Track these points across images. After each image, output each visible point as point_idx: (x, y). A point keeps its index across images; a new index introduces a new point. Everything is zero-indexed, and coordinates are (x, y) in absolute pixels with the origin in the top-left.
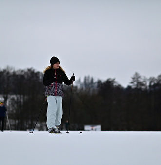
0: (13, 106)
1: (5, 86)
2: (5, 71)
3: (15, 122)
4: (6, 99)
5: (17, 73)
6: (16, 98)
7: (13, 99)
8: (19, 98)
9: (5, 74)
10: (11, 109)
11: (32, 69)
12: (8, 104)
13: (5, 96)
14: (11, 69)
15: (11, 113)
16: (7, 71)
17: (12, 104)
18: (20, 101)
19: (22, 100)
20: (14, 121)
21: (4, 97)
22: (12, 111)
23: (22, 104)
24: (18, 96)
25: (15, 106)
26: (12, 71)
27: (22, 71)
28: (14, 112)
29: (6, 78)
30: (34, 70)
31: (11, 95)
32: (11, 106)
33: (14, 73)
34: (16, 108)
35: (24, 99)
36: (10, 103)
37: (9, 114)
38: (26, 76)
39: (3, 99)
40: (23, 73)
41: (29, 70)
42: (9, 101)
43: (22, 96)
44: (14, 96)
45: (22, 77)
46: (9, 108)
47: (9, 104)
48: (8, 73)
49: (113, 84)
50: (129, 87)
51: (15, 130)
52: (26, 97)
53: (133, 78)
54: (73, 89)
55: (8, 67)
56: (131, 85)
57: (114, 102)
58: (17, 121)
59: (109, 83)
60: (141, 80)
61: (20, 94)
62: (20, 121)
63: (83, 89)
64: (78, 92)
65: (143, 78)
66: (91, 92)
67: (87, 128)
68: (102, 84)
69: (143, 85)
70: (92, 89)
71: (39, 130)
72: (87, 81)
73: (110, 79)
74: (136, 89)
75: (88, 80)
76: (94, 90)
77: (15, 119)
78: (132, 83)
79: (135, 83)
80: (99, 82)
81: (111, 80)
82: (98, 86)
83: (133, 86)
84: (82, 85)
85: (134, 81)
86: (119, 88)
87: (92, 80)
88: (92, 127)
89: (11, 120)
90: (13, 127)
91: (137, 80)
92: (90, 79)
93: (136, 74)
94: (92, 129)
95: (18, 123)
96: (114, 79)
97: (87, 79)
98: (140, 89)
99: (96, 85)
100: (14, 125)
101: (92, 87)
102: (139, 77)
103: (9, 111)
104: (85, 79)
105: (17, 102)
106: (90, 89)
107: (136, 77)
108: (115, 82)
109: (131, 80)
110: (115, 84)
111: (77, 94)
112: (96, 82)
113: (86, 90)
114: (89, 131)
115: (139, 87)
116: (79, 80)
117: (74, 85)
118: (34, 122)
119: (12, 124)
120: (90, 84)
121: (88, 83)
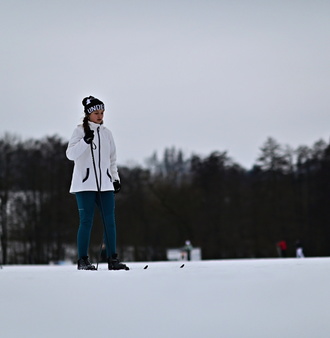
0: (19, 214)
1: (3, 175)
2: (1, 143)
3: (25, 246)
4: (4, 200)
5: (26, 147)
6: (24, 198)
7: (19, 200)
8: (31, 198)
9: (1, 149)
10: (15, 221)
11: (57, 138)
12: (8, 211)
13: (3, 194)
14: (14, 139)
15: (16, 228)
16: (5, 142)
17: (17, 210)
18: (34, 204)
19: (38, 202)
20: (22, 245)
21: (1, 197)
22: (18, 225)
23: (38, 209)
24: (30, 193)
25: (25, 214)
26: (16, 142)
27: (37, 142)
28: (23, 226)
29: (3, 157)
30: (60, 140)
31: (14, 191)
32: (15, 216)
33: (20, 147)
34: (26, 219)
35: (41, 200)
36: (14, 209)
37: (13, 231)
38: (44, 153)
40: (38, 147)
41: (51, 140)
42: (11, 205)
43: (37, 194)
44: (22, 195)
45: (36, 154)
46: (11, 218)
47: (12, 212)
48: (7, 147)
49: (222, 163)
50: (257, 169)
51: (25, 263)
52: (45, 196)
53: (264, 150)
54: (141, 176)
55: (7, 135)
56: (260, 163)
57: (227, 200)
58: (28, 246)
59: (215, 161)
60: (280, 153)
61: (33, 189)
62: (34, 244)
63: (161, 174)
64: (152, 181)
65: (285, 148)
66: (179, 181)
68: (200, 164)
69: (285, 163)
70: (180, 175)
72: (170, 159)
73: (216, 152)
74: (269, 172)
75: (172, 156)
76: (184, 177)
77: (23, 240)
78: (262, 159)
79: (269, 160)
80: (195, 159)
81: (218, 155)
82: (193, 168)
83: (265, 166)
84: (159, 166)
85: (267, 156)
86: (236, 171)
87: (180, 156)
89: (16, 243)
90: (19, 258)
91: (272, 153)
92: (176, 154)
93: (270, 141)
94: (183, 257)
95: (31, 250)
96: (225, 153)
97: (170, 153)
98: (280, 172)
99: (189, 166)
100: (23, 254)
101: (181, 169)
102: (276, 147)
103: (11, 225)
104: (167, 155)
105: (28, 206)
106: (176, 173)
107: (270, 148)
108: (228, 159)
109: (260, 153)
110: (227, 164)
111: (151, 186)
112: (188, 161)
113: (168, 178)
115: (276, 167)
116: (154, 157)
117: (144, 166)
118: (64, 246)
119: (17, 250)
120: (176, 164)
121: (173, 163)
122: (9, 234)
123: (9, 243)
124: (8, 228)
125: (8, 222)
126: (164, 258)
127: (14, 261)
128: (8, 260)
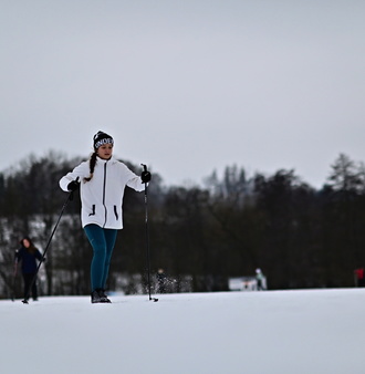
0: (66, 240)
1: (47, 197)
2: (44, 161)
3: (72, 275)
4: (49, 224)
5: (72, 166)
6: (71, 222)
7: (65, 224)
8: (78, 222)
9: (45, 168)
10: (61, 248)
13: (48, 218)
14: (60, 157)
15: (62, 255)
16: (50, 160)
17: (63, 235)
20: (69, 274)
21: (45, 221)
22: (64, 252)
24: (77, 217)
25: (71, 239)
26: (61, 161)
28: (69, 253)
29: (47, 177)
32: (60, 242)
33: (66, 166)
34: (73, 245)
36: (60, 234)
37: (58, 259)
39: (43, 225)
42: (57, 230)
44: (68, 218)
46: (57, 245)
47: (57, 237)
48: (52, 166)
49: (289, 182)
50: (327, 189)
51: (72, 294)
53: (336, 168)
54: (199, 197)
55: (51, 153)
56: (331, 183)
57: (295, 223)
58: (76, 275)
59: (281, 180)
60: (353, 171)
62: (82, 273)
63: (222, 195)
64: (211, 202)
65: (359, 166)
66: (241, 203)
67: (233, 283)
68: (264, 184)
69: (359, 182)
70: (242, 196)
71: (127, 293)
72: (231, 178)
73: (282, 171)
74: (342, 192)
75: (233, 174)
76: (247, 198)
77: (71, 269)
78: (333, 178)
79: (341, 178)
80: (259, 178)
81: (284, 173)
82: (257, 188)
83: (336, 186)
84: (219, 187)
85: (339, 174)
86: (304, 191)
87: (243, 174)
88: (247, 281)
89: (63, 272)
90: (66, 288)
91: (345, 171)
92: (238, 173)
93: (342, 157)
94: (246, 287)
95: (79, 279)
96: (292, 171)
97: (231, 172)
98: (353, 192)
99: (252, 186)
100: (70, 284)
101: (244, 190)
102: (349, 165)
103: (57, 251)
104: (227, 174)
105: (75, 231)
106: (238, 194)
107: (342, 165)
108: (295, 178)
109: (331, 171)
110: (293, 183)
111: (210, 208)
112: (251, 180)
113: (228, 199)
114: (239, 290)
115: (349, 187)
116: (214, 176)
117: (203, 187)
118: (115, 274)
119: (64, 280)
120: (238, 184)
121: (234, 182)
122: (54, 262)
123: (54, 272)
124: (54, 255)
125: (54, 249)
126: (226, 289)
127: (60, 292)
128: (54, 290)
